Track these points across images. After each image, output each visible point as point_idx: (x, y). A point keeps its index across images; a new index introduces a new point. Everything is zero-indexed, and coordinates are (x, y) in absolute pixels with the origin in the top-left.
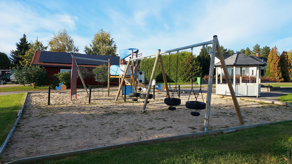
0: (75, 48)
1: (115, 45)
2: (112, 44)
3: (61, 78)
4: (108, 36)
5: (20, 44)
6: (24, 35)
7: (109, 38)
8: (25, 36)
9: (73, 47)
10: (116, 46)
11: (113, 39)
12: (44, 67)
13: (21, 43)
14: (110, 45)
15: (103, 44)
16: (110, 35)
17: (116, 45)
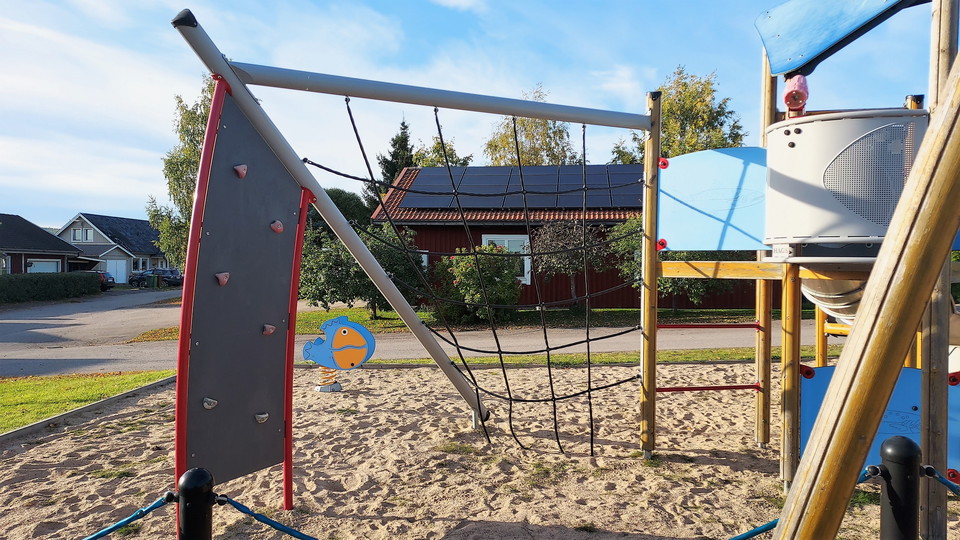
0: (574, 157)
1: (736, 127)
2: (722, 125)
3: (464, 275)
4: (706, 89)
5: (389, 158)
6: (403, 124)
7: (708, 99)
8: (406, 127)
9: (568, 154)
10: (739, 128)
11: (725, 101)
12: (411, 227)
13: (394, 155)
14: (714, 128)
15: (683, 128)
16: (714, 87)
17: (738, 124)
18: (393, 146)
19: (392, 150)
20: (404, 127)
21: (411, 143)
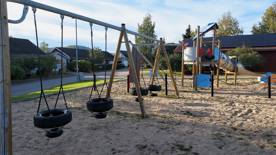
18: (186, 31)
19: (186, 32)
20: (189, 26)
21: (191, 30)
